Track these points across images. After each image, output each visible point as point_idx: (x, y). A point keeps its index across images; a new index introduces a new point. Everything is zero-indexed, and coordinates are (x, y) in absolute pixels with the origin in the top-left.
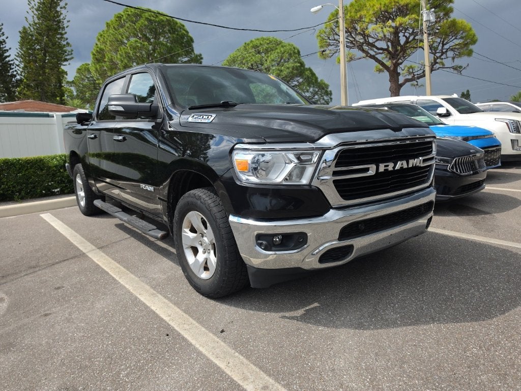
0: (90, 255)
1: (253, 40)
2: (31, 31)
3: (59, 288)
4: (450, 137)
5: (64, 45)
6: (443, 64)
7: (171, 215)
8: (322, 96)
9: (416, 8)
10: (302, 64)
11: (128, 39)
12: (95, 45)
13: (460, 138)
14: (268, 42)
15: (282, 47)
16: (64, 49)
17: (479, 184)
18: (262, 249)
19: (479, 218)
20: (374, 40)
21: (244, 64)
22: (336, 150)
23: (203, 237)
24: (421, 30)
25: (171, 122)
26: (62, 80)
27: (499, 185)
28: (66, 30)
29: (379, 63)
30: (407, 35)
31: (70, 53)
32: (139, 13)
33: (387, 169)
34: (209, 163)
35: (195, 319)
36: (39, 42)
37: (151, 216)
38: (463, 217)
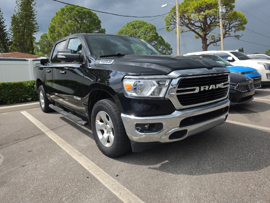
0: (47, 134)
1: (132, 22)
2: (17, 17)
3: (30, 151)
4: (234, 72)
5: (34, 24)
6: (230, 34)
7: (90, 113)
8: (167, 51)
9: (216, 5)
10: (157, 34)
11: (67, 21)
12: (50, 24)
13: (240, 73)
14: (139, 23)
15: (147, 25)
16: (35, 26)
17: (251, 97)
18: (138, 131)
19: (251, 115)
20: (194, 22)
21: (127, 34)
22: (178, 79)
23: (107, 125)
24: (219, 17)
25: (90, 64)
26: (33, 42)
27: (261, 97)
28: (35, 16)
29: (197, 34)
30: (211, 19)
31: (37, 28)
32: (73, 8)
33: (205, 89)
34: (110, 86)
35: (102, 169)
36: (21, 22)
37: (79, 113)
38: (243, 114)
